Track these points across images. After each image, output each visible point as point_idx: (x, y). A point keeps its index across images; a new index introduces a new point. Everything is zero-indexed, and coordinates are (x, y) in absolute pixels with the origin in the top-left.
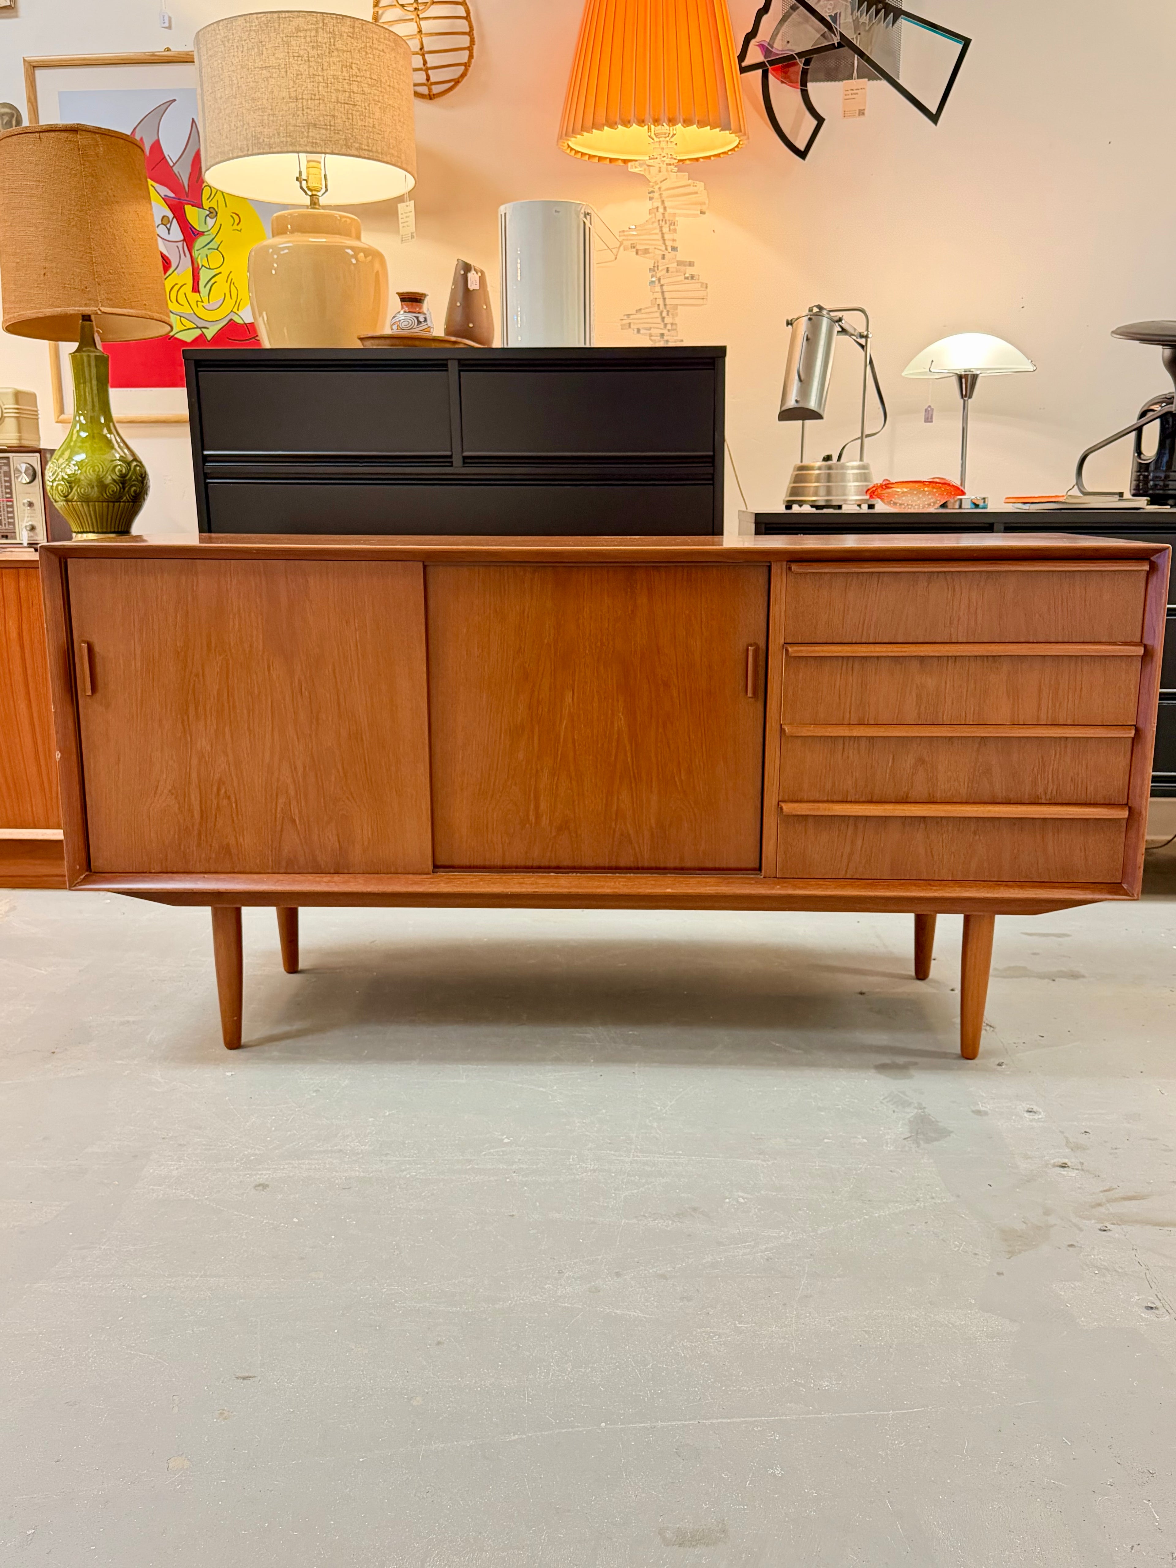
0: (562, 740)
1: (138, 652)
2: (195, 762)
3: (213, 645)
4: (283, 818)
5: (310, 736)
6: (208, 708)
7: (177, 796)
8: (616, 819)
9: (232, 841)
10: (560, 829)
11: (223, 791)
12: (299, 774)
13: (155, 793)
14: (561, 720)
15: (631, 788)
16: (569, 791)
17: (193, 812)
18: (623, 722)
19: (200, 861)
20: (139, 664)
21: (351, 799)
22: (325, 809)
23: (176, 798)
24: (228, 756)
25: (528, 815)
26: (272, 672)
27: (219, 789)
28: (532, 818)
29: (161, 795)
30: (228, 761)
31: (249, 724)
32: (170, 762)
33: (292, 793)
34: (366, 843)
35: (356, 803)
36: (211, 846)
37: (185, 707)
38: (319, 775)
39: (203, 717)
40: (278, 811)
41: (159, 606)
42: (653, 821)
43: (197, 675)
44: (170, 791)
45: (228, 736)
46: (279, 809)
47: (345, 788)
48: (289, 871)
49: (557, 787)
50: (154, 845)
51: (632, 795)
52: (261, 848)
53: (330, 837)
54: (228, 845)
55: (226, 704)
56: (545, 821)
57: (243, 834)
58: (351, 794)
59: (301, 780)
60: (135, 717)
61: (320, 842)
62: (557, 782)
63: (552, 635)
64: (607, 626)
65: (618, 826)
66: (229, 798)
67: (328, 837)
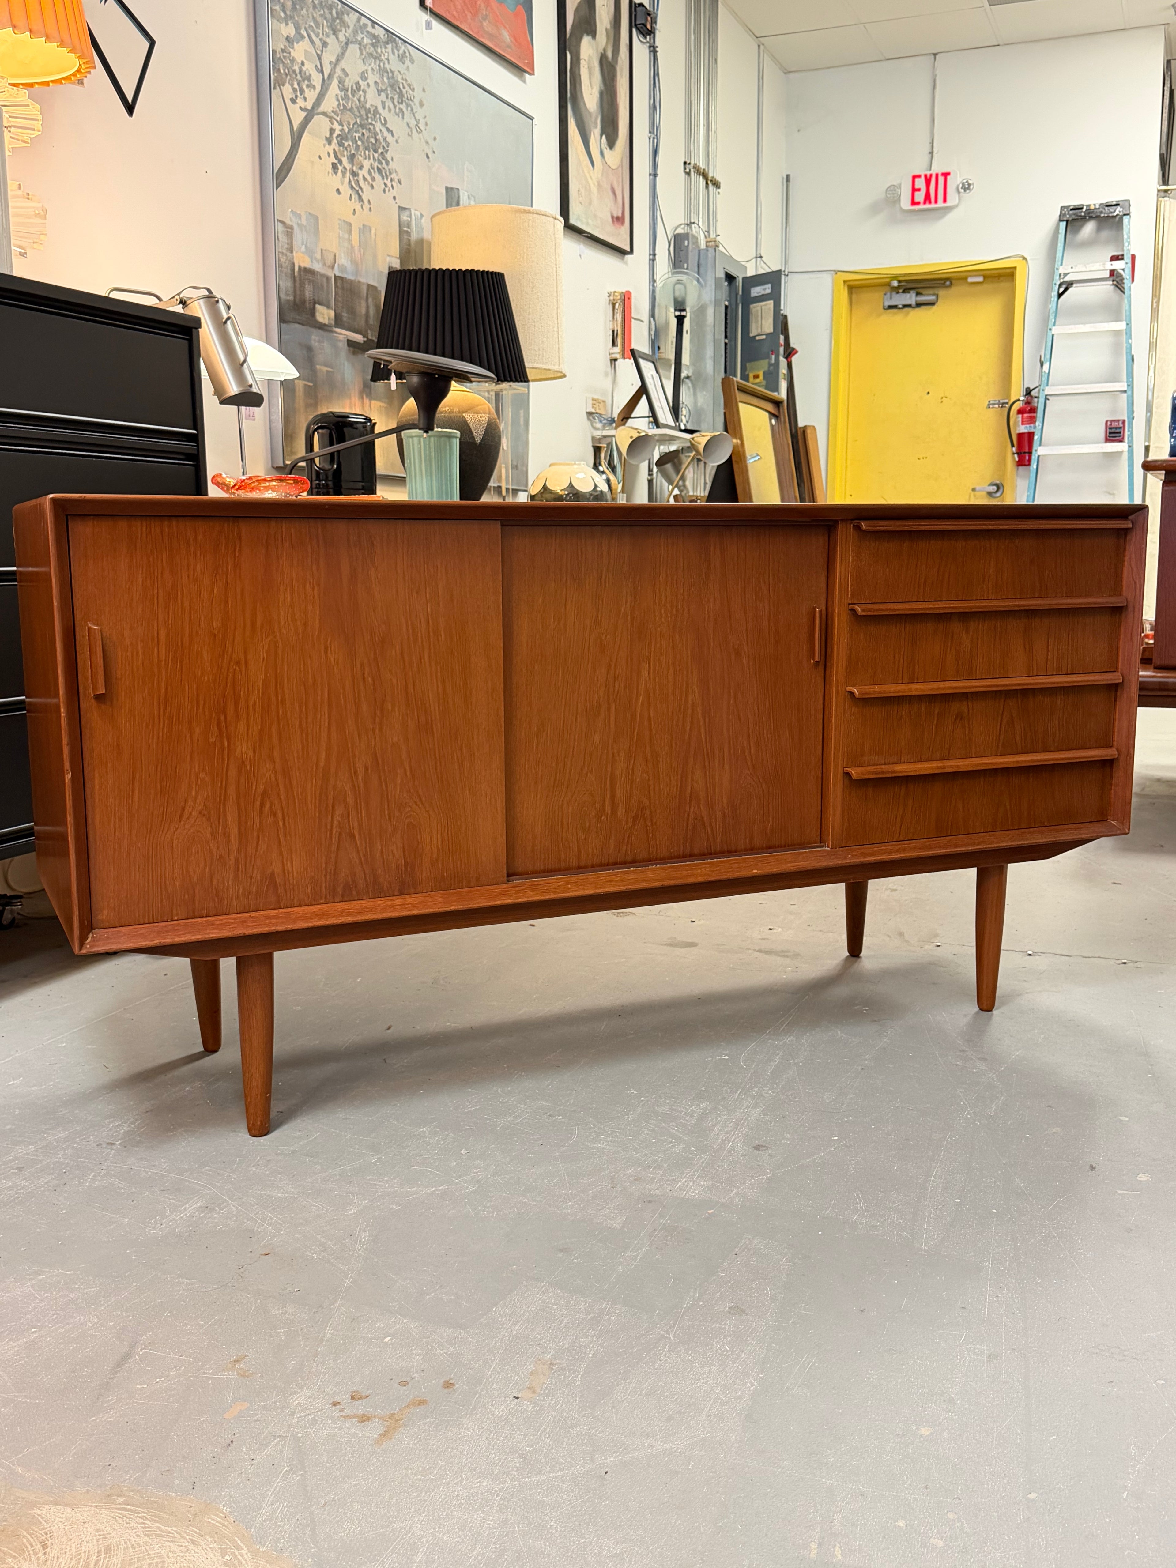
0: (638, 720)
1: (163, 634)
2: (233, 772)
3: (259, 623)
4: (340, 834)
5: (373, 729)
6: (251, 703)
7: (209, 817)
8: (691, 800)
9: (277, 868)
10: (635, 818)
11: (267, 806)
12: (360, 777)
13: (181, 816)
14: (637, 696)
15: (705, 767)
16: (645, 775)
17: (229, 836)
18: (697, 695)
19: (237, 898)
20: (163, 651)
21: (418, 803)
22: (390, 818)
23: (208, 819)
24: (274, 762)
25: (604, 806)
26: (329, 655)
27: (262, 805)
28: (608, 809)
29: (188, 818)
30: (274, 768)
31: (300, 722)
32: (202, 775)
33: (350, 800)
34: (435, 856)
35: (425, 808)
36: (251, 878)
37: (222, 705)
38: (383, 778)
39: (245, 715)
40: (335, 826)
41: (191, 577)
42: (725, 801)
43: (238, 663)
44: (200, 813)
45: (275, 739)
46: (335, 822)
47: (412, 791)
48: (346, 899)
49: (633, 769)
50: (177, 884)
51: (705, 775)
52: (313, 874)
53: (395, 851)
54: (273, 874)
55: (273, 699)
56: (621, 811)
57: (292, 858)
58: (419, 796)
59: (362, 785)
60: (156, 720)
61: (383, 859)
62: (633, 767)
63: (628, 603)
64: (682, 591)
65: (692, 810)
66: (275, 815)
67: (392, 851)
